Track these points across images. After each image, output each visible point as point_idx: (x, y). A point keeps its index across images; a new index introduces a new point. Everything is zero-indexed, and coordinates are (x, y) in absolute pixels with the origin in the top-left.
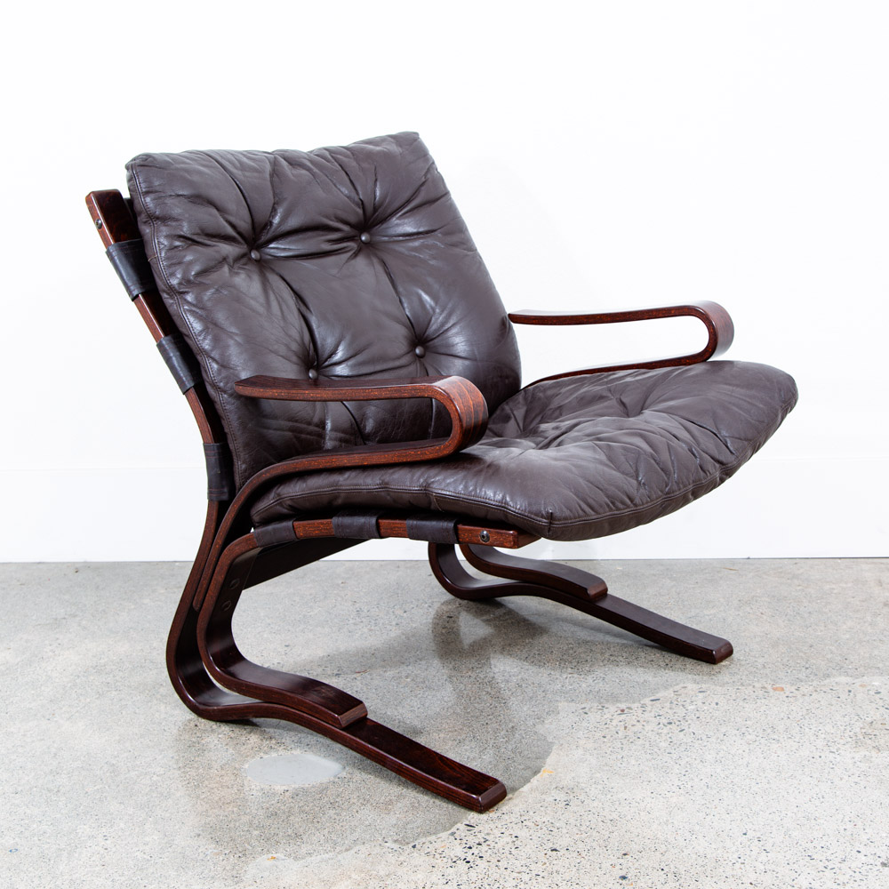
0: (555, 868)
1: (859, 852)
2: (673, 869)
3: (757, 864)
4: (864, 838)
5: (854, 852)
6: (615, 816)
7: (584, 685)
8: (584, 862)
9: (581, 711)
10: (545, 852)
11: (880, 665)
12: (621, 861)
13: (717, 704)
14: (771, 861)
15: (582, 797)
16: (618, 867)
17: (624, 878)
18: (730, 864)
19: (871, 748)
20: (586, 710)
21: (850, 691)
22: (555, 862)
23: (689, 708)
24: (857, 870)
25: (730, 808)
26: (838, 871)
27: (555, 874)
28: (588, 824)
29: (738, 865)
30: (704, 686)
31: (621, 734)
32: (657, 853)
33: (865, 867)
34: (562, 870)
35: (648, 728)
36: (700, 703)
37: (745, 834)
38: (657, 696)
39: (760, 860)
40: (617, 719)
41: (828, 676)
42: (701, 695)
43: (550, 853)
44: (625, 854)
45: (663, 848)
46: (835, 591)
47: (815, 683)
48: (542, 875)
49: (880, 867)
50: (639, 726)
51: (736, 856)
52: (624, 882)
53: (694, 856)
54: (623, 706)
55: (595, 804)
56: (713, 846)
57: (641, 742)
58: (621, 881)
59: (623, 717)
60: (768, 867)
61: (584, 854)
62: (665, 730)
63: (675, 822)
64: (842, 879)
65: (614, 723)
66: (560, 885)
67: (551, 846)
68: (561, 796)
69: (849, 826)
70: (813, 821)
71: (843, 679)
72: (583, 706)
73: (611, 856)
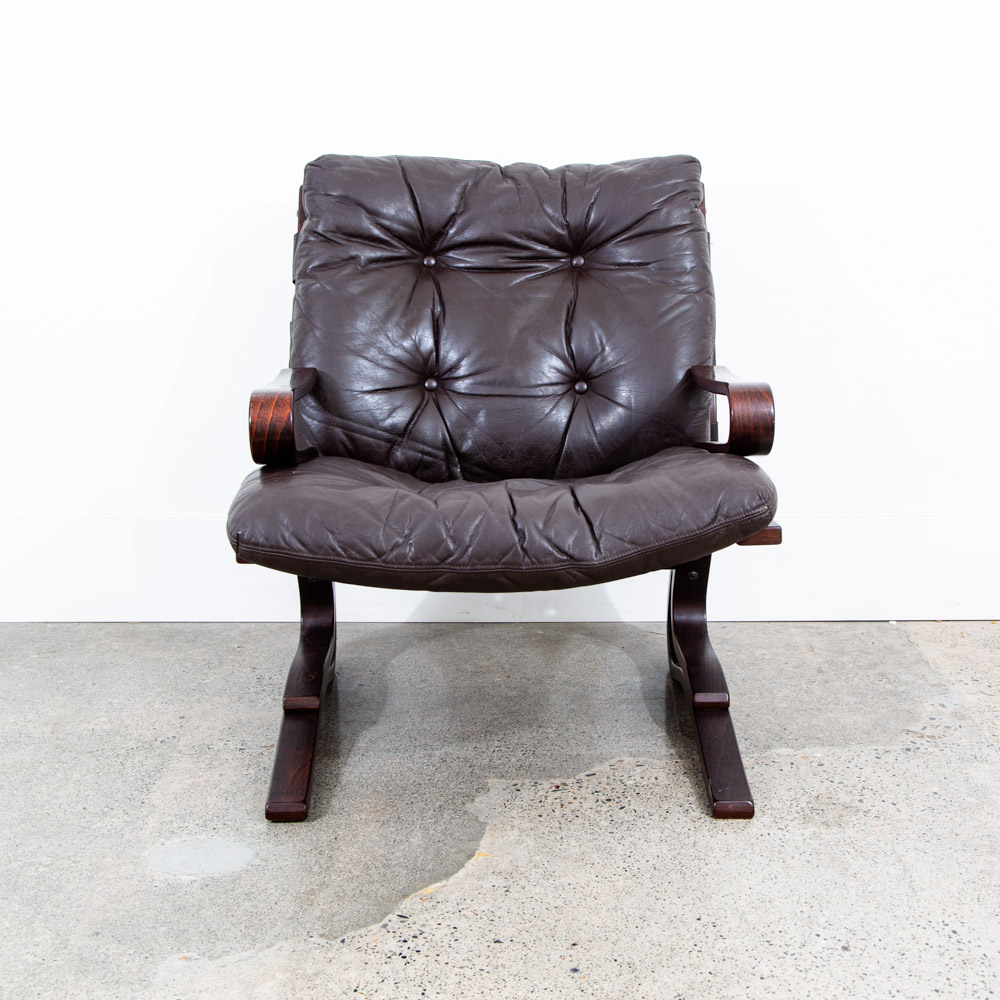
0: (500, 962)
1: (818, 936)
2: (627, 960)
3: (715, 952)
4: (822, 920)
5: (813, 936)
6: (559, 902)
7: (513, 760)
8: (531, 954)
9: (513, 788)
10: (488, 944)
11: (820, 735)
12: (570, 952)
13: (656, 779)
14: (729, 949)
15: (523, 882)
16: (568, 958)
17: (575, 970)
18: (687, 952)
19: (819, 823)
20: (518, 787)
21: (792, 764)
22: (499, 955)
23: (628, 783)
24: (818, 955)
25: (681, 891)
26: (799, 957)
27: (500, 968)
28: (531, 912)
29: (694, 953)
30: (641, 759)
31: (557, 813)
32: (608, 942)
33: (826, 952)
34: (507, 964)
35: (586, 805)
36: (638, 779)
37: (699, 919)
38: (593, 771)
39: (717, 947)
40: (552, 796)
41: (769, 747)
42: (639, 769)
43: (493, 945)
44: (574, 945)
45: (614, 937)
46: (767, 657)
47: (756, 755)
48: (487, 969)
49: (841, 951)
50: (576, 805)
51: (692, 943)
52: (575, 975)
53: (648, 945)
54: (558, 782)
55: (537, 889)
56: (667, 933)
57: (580, 820)
58: (572, 974)
59: (558, 794)
60: (726, 955)
61: (530, 945)
62: (605, 808)
63: (625, 908)
64: (803, 965)
65: (550, 800)
66: (507, 980)
67: (494, 937)
68: (500, 882)
69: (805, 908)
70: (768, 903)
71: (784, 751)
72: (514, 782)
73: (560, 947)
